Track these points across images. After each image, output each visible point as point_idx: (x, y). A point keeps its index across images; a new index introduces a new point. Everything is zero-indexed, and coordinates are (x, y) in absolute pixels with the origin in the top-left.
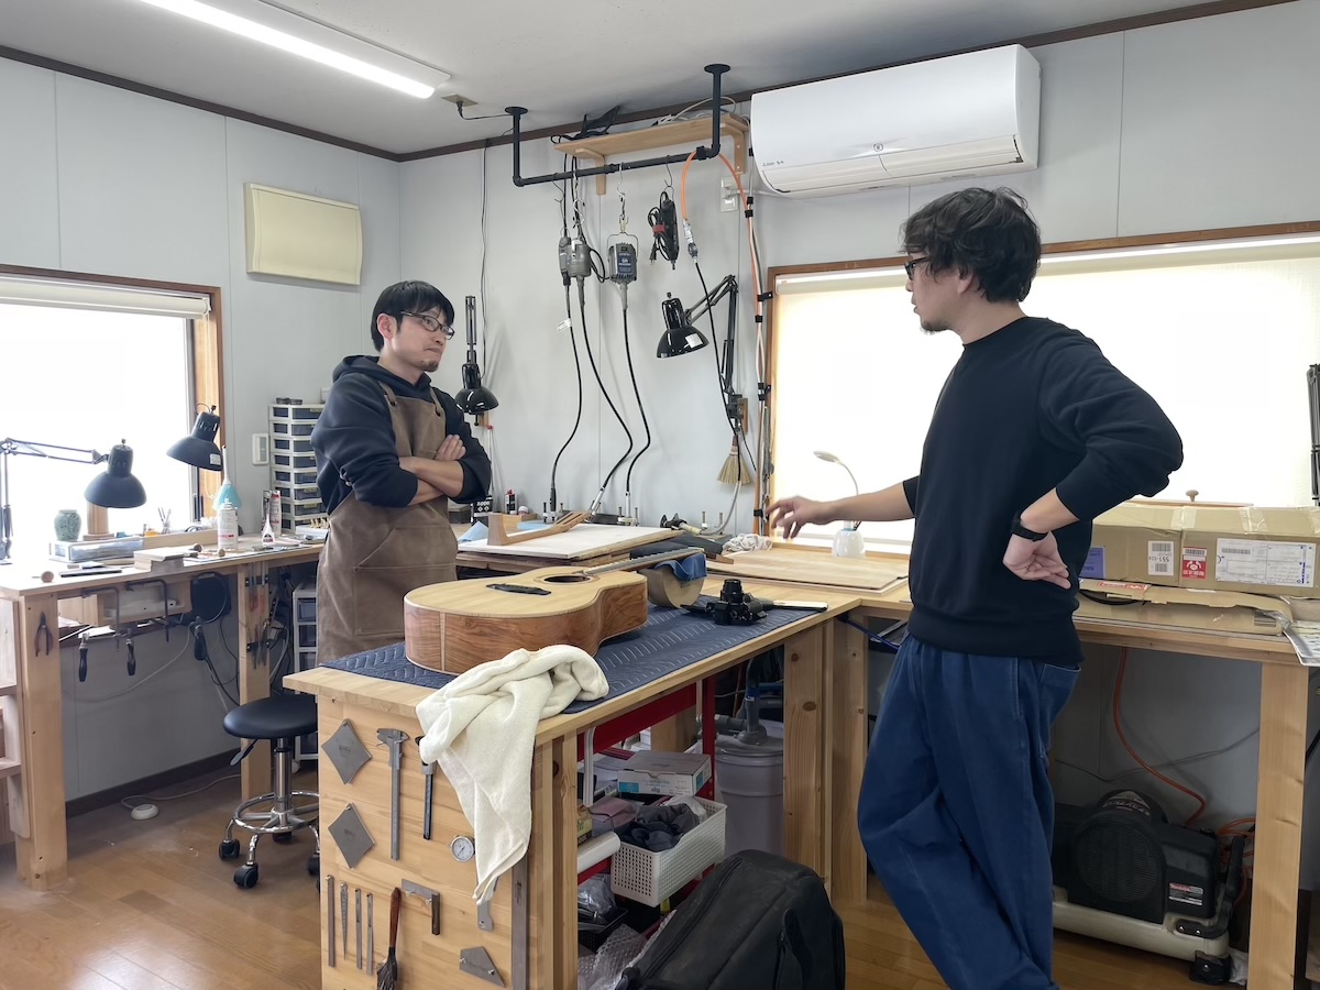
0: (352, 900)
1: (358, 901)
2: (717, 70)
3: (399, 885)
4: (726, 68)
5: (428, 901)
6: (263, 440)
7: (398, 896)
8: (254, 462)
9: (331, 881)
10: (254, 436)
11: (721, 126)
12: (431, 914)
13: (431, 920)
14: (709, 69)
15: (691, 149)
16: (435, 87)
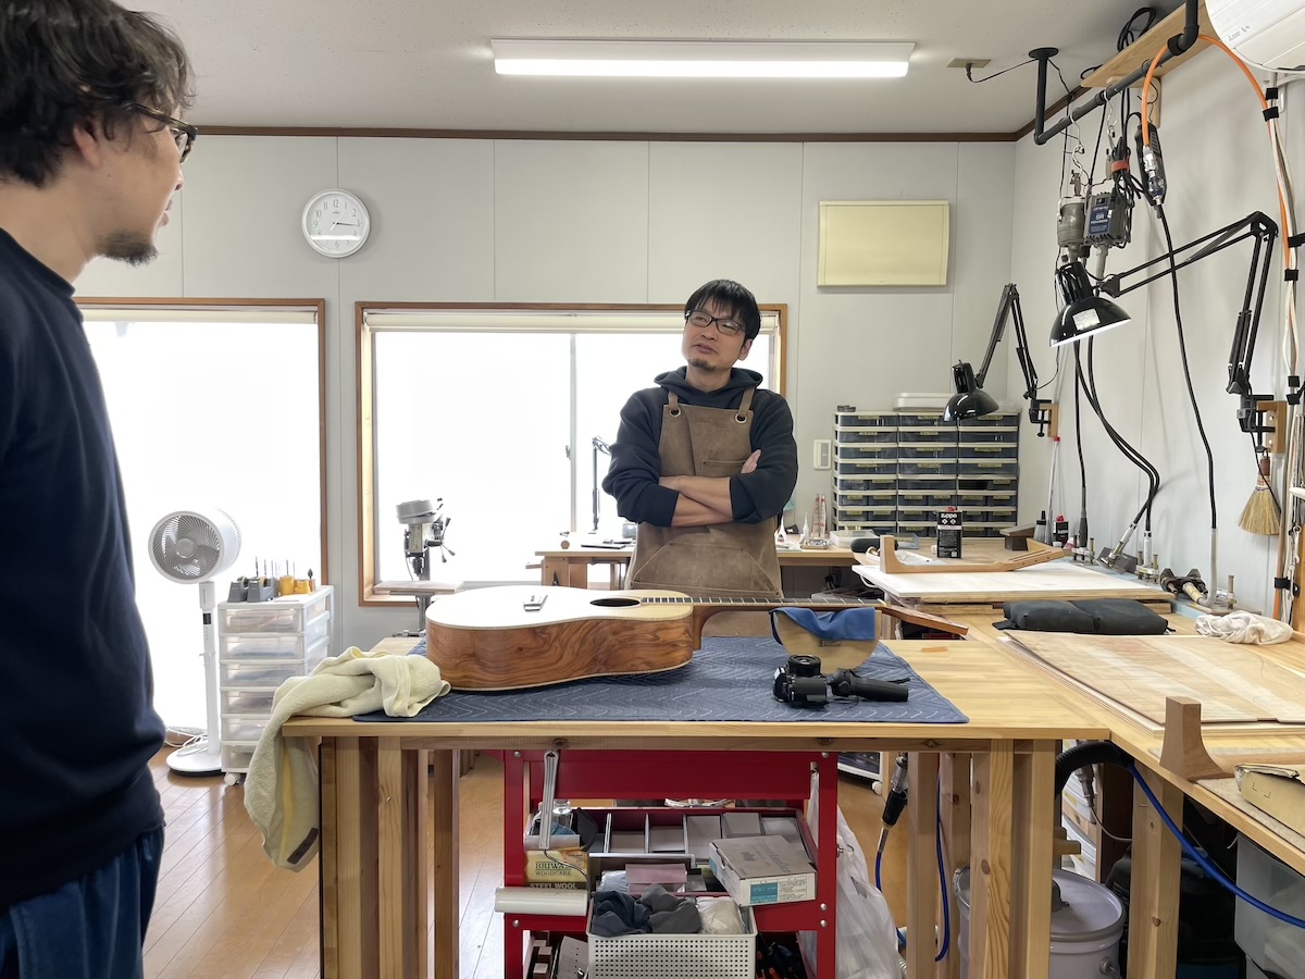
6: (824, 447)
8: (815, 466)
10: (816, 441)
16: (907, 58)
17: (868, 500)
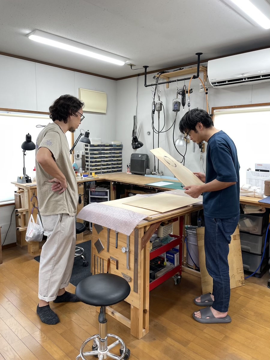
0: (99, 260)
1: (100, 261)
2: (199, 54)
3: (110, 258)
4: (201, 54)
5: (116, 262)
6: (83, 152)
7: (109, 260)
9: (95, 256)
11: (200, 69)
12: (116, 264)
13: (116, 266)
14: (196, 54)
15: (192, 76)
16: (125, 62)
17: (96, 166)
